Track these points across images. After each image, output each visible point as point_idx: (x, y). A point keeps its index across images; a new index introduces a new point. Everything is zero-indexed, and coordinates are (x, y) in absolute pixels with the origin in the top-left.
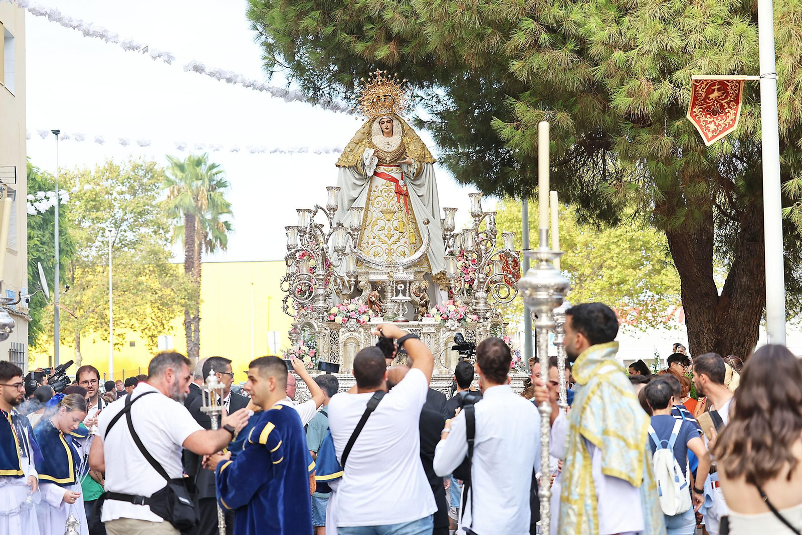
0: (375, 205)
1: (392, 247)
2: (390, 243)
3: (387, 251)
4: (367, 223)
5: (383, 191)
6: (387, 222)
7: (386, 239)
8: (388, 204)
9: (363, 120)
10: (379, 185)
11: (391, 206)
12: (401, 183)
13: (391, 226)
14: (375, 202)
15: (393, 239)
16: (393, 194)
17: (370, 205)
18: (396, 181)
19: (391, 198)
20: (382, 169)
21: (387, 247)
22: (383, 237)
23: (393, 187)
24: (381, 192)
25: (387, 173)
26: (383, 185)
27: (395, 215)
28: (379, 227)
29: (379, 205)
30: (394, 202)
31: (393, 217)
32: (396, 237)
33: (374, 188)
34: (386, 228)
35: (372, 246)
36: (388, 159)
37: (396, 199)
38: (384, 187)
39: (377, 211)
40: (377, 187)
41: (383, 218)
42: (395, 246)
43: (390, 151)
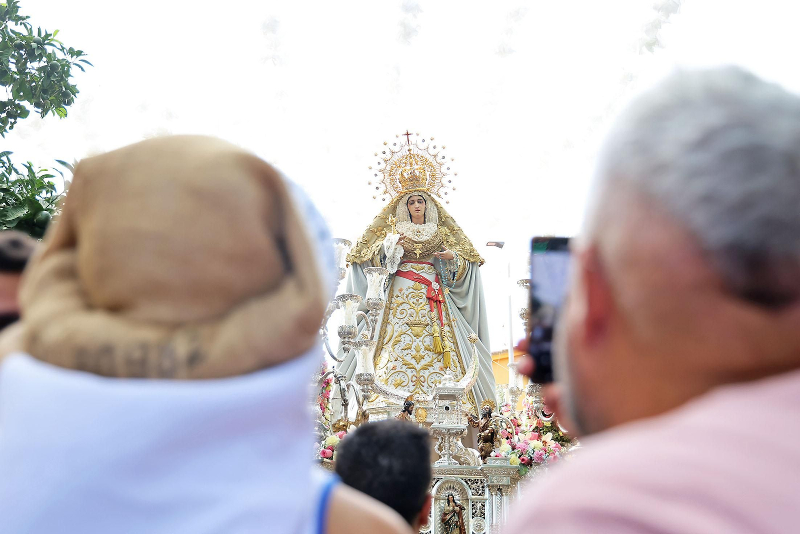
0: (398, 315)
1: (421, 374)
2: (418, 367)
3: (414, 379)
4: (386, 341)
5: (410, 296)
6: (415, 338)
7: (413, 362)
8: (417, 313)
9: (384, 200)
10: (404, 288)
11: (420, 316)
12: (435, 286)
13: (421, 344)
14: (398, 311)
15: (423, 362)
16: (424, 301)
17: (391, 316)
18: (428, 283)
19: (421, 306)
20: (408, 267)
21: (415, 373)
22: (408, 359)
23: (424, 291)
24: (407, 296)
25: (415, 271)
26: (409, 288)
27: (427, 329)
28: (403, 345)
29: (404, 316)
30: (426, 312)
31: (424, 331)
32: (427, 360)
33: (396, 293)
34: (413, 346)
35: (394, 371)
36: (418, 252)
37: (428, 307)
38: (412, 290)
39: (400, 323)
40: (401, 290)
41: (409, 332)
42: (427, 373)
43: (421, 240)
